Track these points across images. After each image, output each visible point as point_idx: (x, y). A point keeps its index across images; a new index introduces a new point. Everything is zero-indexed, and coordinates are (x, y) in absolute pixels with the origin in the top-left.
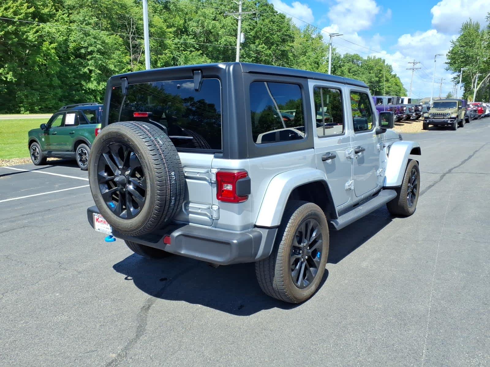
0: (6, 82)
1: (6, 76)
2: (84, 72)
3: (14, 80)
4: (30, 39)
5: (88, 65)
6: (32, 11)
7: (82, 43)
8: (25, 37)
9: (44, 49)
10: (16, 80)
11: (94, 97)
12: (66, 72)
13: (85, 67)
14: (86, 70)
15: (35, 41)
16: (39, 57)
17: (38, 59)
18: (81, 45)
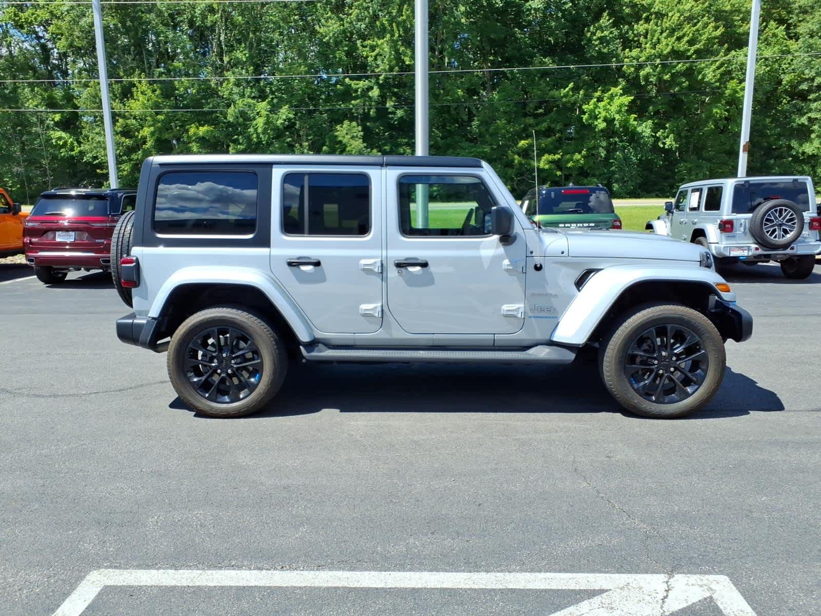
0: (663, 150)
1: (664, 141)
2: (799, 125)
3: (675, 145)
4: (707, 80)
5: (811, 110)
6: (720, 33)
7: (807, 71)
8: (700, 77)
9: (728, 92)
10: (678, 146)
11: (811, 169)
12: (765, 127)
13: (803, 115)
14: (804, 120)
15: (716, 82)
16: (717, 107)
17: (715, 110)
18: (804, 75)
